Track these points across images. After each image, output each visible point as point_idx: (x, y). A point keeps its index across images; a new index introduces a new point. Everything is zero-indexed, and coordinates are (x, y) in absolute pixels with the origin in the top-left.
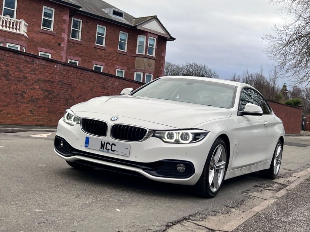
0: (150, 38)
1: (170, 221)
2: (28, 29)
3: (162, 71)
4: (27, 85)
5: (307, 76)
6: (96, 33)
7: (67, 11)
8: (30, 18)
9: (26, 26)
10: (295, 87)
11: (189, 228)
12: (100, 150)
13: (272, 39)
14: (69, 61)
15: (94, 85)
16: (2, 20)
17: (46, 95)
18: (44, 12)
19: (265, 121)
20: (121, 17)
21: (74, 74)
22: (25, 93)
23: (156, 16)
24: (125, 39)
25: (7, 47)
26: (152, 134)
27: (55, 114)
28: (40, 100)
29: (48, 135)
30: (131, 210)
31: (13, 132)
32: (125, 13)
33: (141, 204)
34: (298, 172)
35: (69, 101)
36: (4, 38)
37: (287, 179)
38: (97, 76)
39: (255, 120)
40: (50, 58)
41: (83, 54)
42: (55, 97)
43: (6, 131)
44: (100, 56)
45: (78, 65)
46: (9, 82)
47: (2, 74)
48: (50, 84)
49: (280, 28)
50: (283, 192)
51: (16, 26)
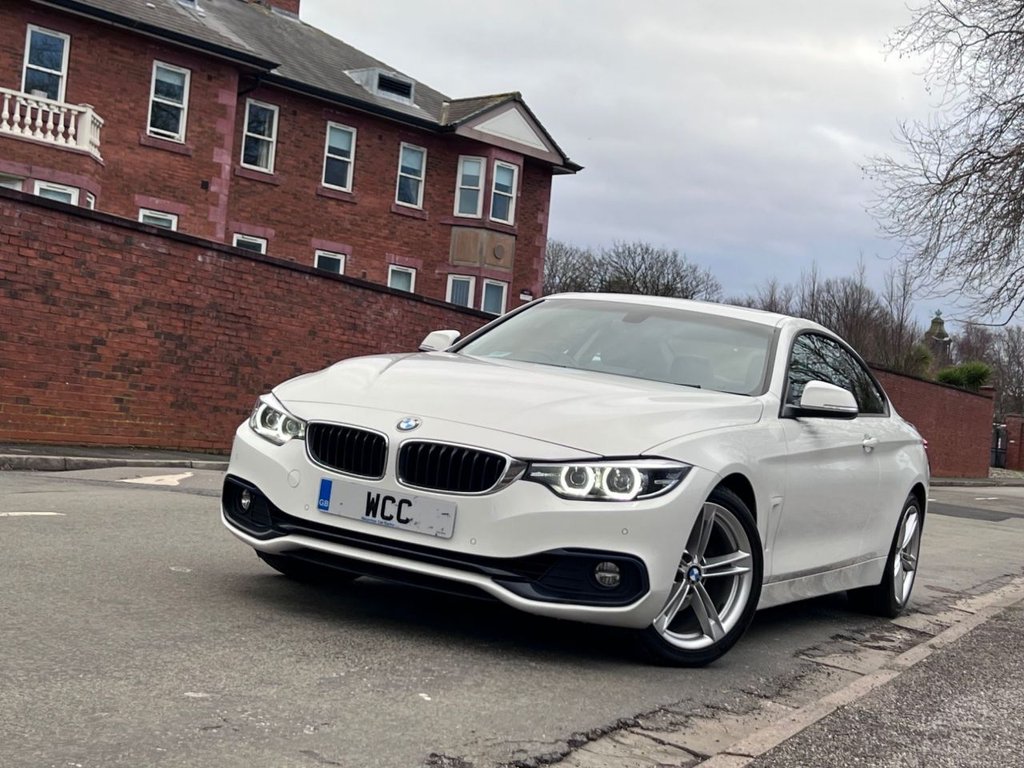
0: (498, 166)
1: (581, 731)
2: (104, 133)
3: (537, 270)
4: (108, 319)
5: (1007, 290)
6: (323, 148)
7: (232, 78)
8: (111, 100)
9: (98, 127)
10: (970, 325)
11: (637, 750)
12: (363, 520)
13: (893, 170)
14: (236, 237)
15: (323, 318)
16: (22, 106)
17: (168, 351)
18: (157, 81)
19: (867, 437)
20: (405, 98)
21: (258, 283)
22: (102, 342)
23: (519, 94)
24: (416, 167)
25: (37, 192)
26: (523, 472)
27: (195, 413)
28: (150, 367)
29: (181, 476)
30: (465, 698)
31: (66, 470)
32: (418, 84)
33: (493, 681)
34: (971, 598)
35: (241, 369)
36: (26, 165)
37: (935, 618)
38: (331, 290)
39: (840, 432)
40: (174, 228)
41: (280, 217)
42: (195, 355)
43: (44, 465)
44: (337, 224)
45: (263, 252)
46: (53, 308)
47: (31, 282)
48: (183, 316)
49: (919, 134)
50: (920, 653)
51: (67, 127)
